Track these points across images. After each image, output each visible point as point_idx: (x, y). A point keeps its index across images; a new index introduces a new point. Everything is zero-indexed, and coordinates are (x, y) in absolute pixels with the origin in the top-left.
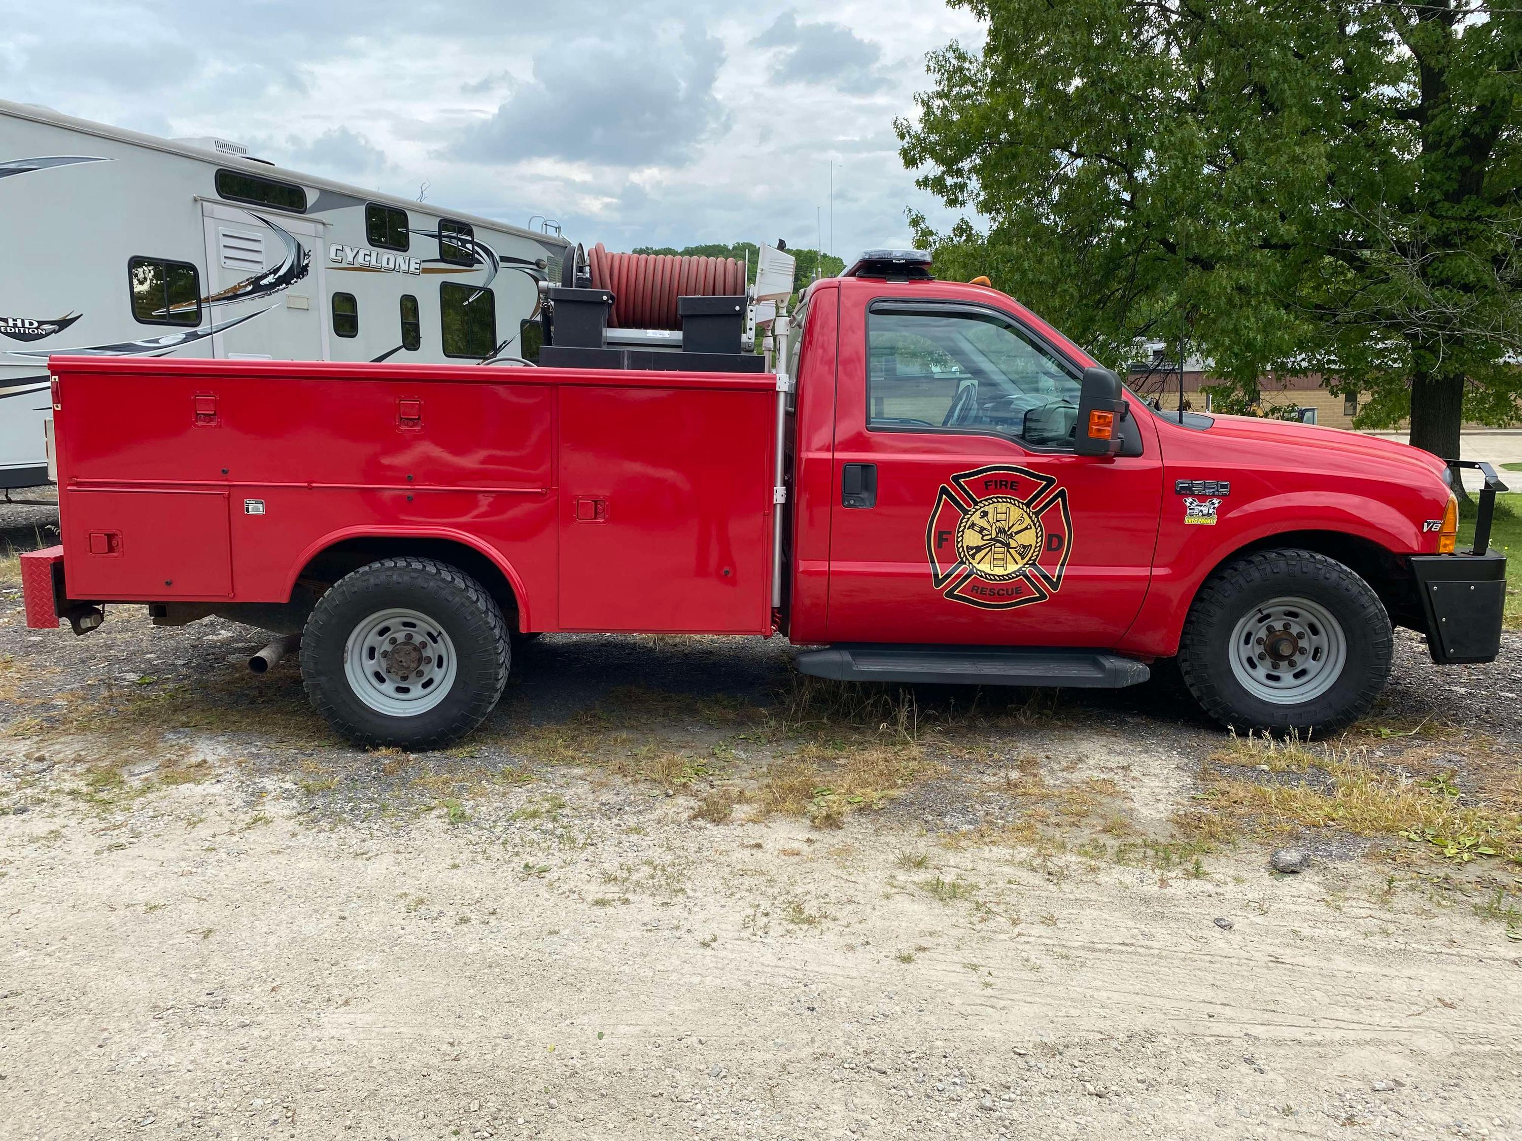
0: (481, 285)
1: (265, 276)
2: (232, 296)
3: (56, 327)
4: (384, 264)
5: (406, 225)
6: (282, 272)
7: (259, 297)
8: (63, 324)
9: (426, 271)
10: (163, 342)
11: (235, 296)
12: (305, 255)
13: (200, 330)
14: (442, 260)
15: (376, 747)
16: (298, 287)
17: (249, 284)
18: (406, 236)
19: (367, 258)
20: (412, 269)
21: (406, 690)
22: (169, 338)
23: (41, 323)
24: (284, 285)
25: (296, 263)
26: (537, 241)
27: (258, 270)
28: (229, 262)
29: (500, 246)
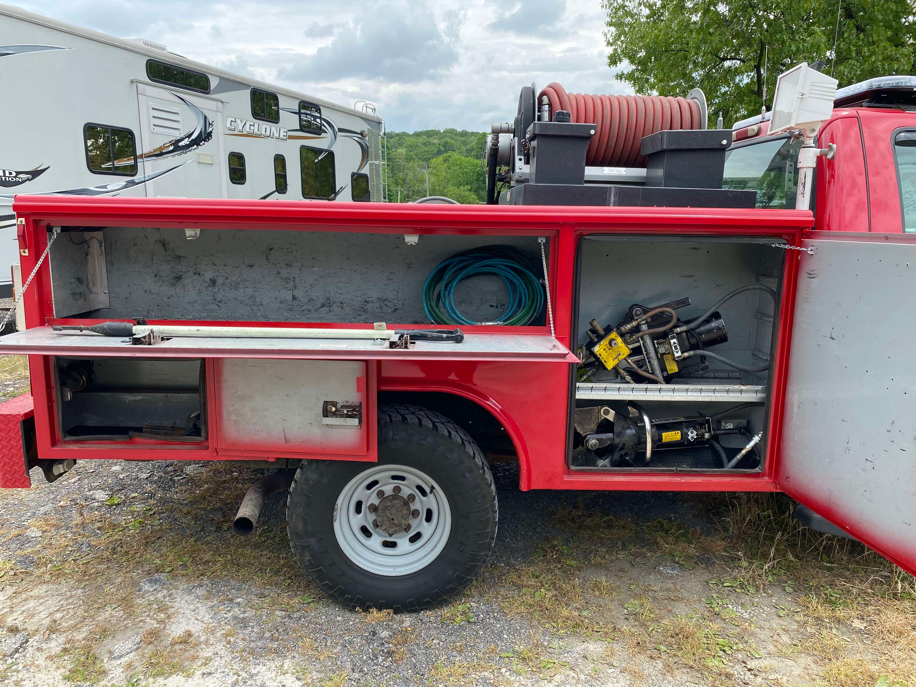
0: (326, 149)
1: (182, 140)
2: (160, 154)
3: (30, 176)
4: (263, 132)
5: (277, 105)
6: (193, 137)
7: (178, 155)
8: (35, 174)
9: (291, 137)
10: (110, 188)
11: (161, 154)
12: (210, 124)
13: (136, 178)
14: (301, 130)
15: (366, 609)
16: (205, 147)
17: (171, 145)
18: (277, 113)
19: (252, 128)
20: (281, 136)
21: (393, 545)
22: (114, 185)
23: (18, 173)
24: (195, 146)
25: (203, 130)
26: (361, 118)
27: (178, 135)
28: (156, 128)
29: (338, 121)
